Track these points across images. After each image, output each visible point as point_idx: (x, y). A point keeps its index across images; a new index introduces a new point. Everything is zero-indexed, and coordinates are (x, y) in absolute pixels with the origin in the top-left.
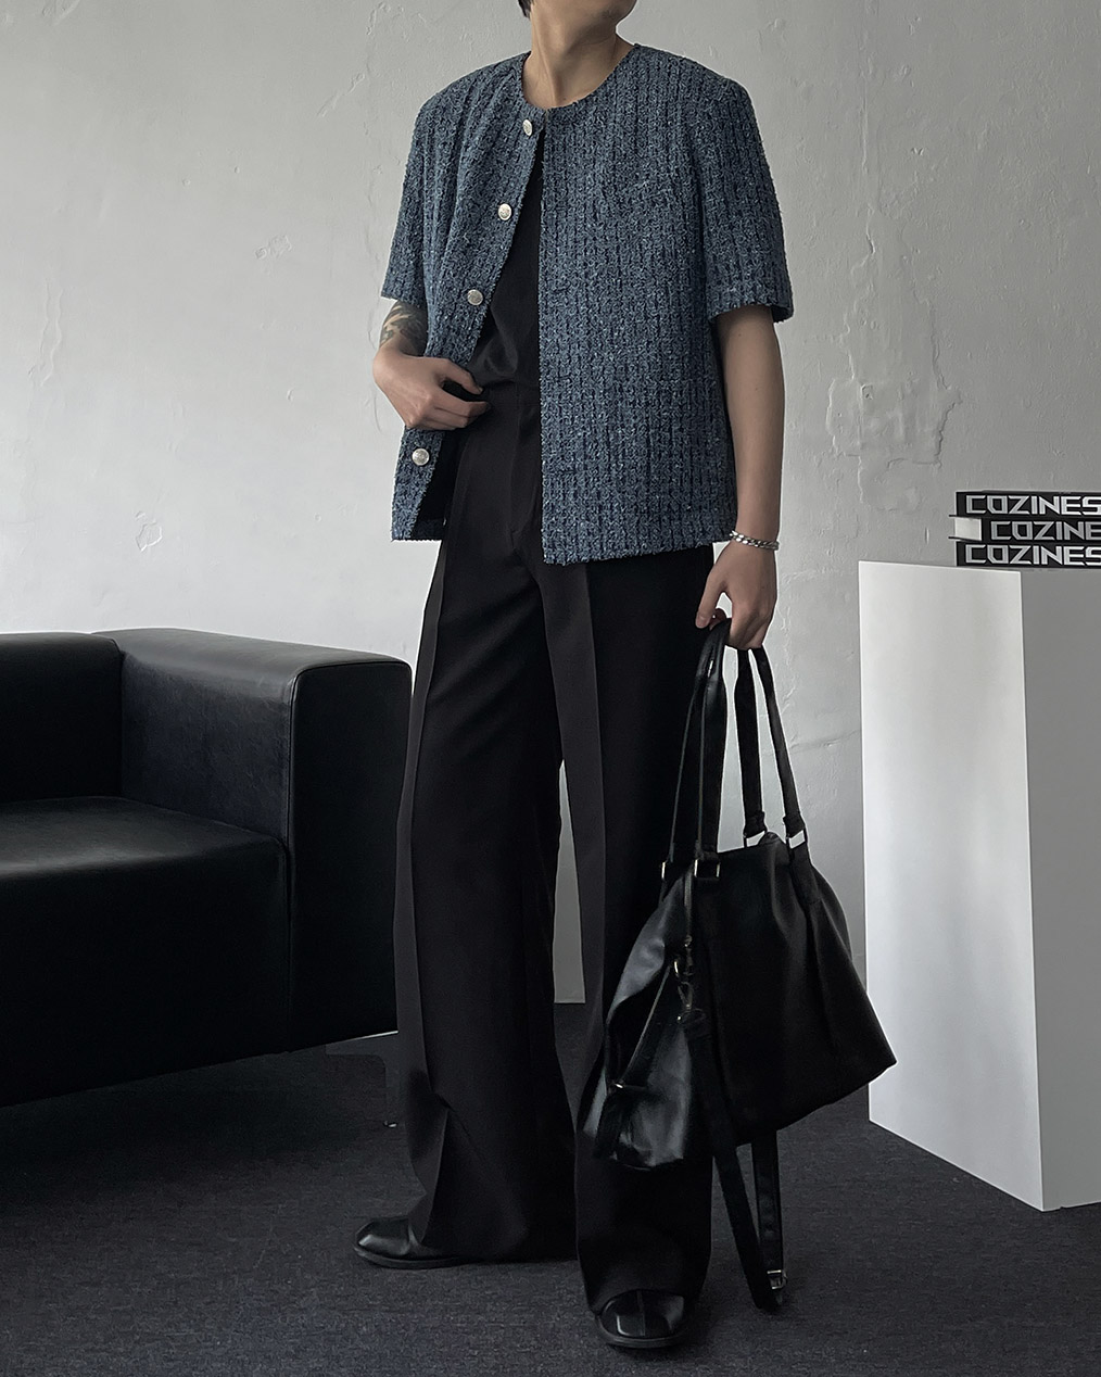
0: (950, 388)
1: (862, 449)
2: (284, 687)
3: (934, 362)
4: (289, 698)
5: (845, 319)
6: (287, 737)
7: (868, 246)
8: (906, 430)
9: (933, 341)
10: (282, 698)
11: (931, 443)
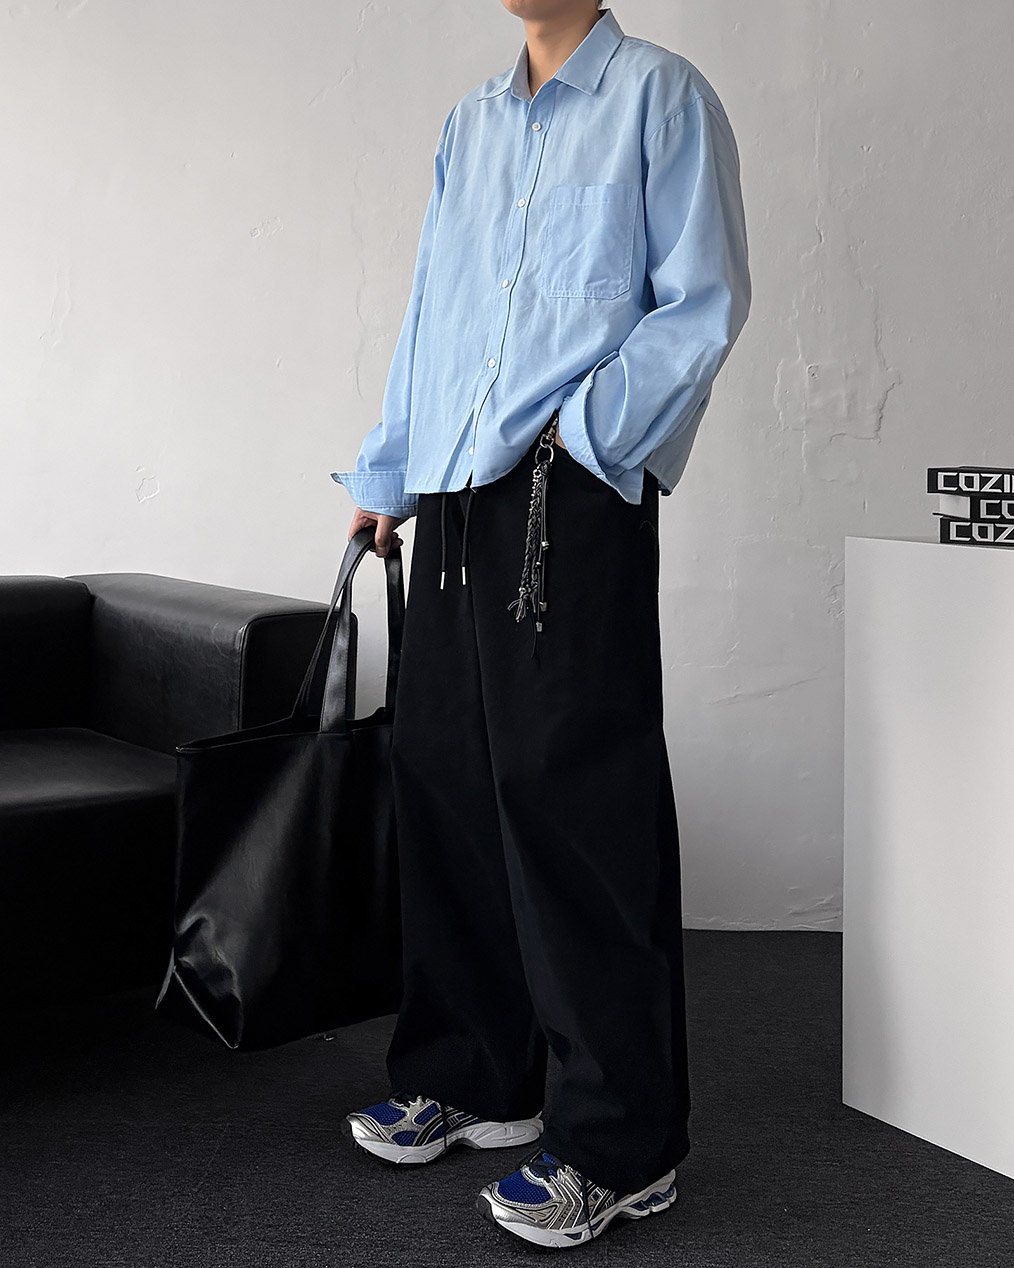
0: (890, 369)
1: (808, 422)
2: (237, 633)
3: (877, 345)
4: (238, 646)
5: (794, 302)
6: (237, 681)
7: (818, 238)
8: (849, 408)
9: (876, 326)
10: (234, 644)
11: (872, 419)
